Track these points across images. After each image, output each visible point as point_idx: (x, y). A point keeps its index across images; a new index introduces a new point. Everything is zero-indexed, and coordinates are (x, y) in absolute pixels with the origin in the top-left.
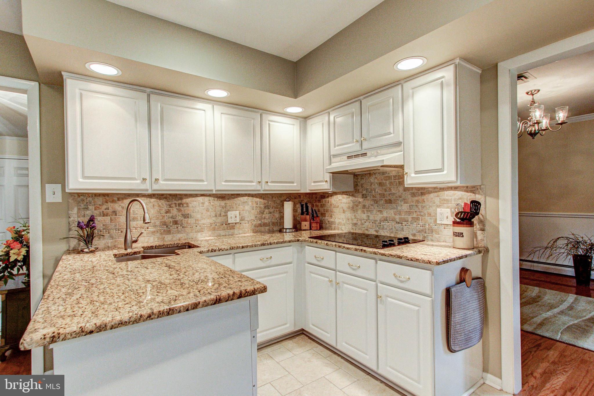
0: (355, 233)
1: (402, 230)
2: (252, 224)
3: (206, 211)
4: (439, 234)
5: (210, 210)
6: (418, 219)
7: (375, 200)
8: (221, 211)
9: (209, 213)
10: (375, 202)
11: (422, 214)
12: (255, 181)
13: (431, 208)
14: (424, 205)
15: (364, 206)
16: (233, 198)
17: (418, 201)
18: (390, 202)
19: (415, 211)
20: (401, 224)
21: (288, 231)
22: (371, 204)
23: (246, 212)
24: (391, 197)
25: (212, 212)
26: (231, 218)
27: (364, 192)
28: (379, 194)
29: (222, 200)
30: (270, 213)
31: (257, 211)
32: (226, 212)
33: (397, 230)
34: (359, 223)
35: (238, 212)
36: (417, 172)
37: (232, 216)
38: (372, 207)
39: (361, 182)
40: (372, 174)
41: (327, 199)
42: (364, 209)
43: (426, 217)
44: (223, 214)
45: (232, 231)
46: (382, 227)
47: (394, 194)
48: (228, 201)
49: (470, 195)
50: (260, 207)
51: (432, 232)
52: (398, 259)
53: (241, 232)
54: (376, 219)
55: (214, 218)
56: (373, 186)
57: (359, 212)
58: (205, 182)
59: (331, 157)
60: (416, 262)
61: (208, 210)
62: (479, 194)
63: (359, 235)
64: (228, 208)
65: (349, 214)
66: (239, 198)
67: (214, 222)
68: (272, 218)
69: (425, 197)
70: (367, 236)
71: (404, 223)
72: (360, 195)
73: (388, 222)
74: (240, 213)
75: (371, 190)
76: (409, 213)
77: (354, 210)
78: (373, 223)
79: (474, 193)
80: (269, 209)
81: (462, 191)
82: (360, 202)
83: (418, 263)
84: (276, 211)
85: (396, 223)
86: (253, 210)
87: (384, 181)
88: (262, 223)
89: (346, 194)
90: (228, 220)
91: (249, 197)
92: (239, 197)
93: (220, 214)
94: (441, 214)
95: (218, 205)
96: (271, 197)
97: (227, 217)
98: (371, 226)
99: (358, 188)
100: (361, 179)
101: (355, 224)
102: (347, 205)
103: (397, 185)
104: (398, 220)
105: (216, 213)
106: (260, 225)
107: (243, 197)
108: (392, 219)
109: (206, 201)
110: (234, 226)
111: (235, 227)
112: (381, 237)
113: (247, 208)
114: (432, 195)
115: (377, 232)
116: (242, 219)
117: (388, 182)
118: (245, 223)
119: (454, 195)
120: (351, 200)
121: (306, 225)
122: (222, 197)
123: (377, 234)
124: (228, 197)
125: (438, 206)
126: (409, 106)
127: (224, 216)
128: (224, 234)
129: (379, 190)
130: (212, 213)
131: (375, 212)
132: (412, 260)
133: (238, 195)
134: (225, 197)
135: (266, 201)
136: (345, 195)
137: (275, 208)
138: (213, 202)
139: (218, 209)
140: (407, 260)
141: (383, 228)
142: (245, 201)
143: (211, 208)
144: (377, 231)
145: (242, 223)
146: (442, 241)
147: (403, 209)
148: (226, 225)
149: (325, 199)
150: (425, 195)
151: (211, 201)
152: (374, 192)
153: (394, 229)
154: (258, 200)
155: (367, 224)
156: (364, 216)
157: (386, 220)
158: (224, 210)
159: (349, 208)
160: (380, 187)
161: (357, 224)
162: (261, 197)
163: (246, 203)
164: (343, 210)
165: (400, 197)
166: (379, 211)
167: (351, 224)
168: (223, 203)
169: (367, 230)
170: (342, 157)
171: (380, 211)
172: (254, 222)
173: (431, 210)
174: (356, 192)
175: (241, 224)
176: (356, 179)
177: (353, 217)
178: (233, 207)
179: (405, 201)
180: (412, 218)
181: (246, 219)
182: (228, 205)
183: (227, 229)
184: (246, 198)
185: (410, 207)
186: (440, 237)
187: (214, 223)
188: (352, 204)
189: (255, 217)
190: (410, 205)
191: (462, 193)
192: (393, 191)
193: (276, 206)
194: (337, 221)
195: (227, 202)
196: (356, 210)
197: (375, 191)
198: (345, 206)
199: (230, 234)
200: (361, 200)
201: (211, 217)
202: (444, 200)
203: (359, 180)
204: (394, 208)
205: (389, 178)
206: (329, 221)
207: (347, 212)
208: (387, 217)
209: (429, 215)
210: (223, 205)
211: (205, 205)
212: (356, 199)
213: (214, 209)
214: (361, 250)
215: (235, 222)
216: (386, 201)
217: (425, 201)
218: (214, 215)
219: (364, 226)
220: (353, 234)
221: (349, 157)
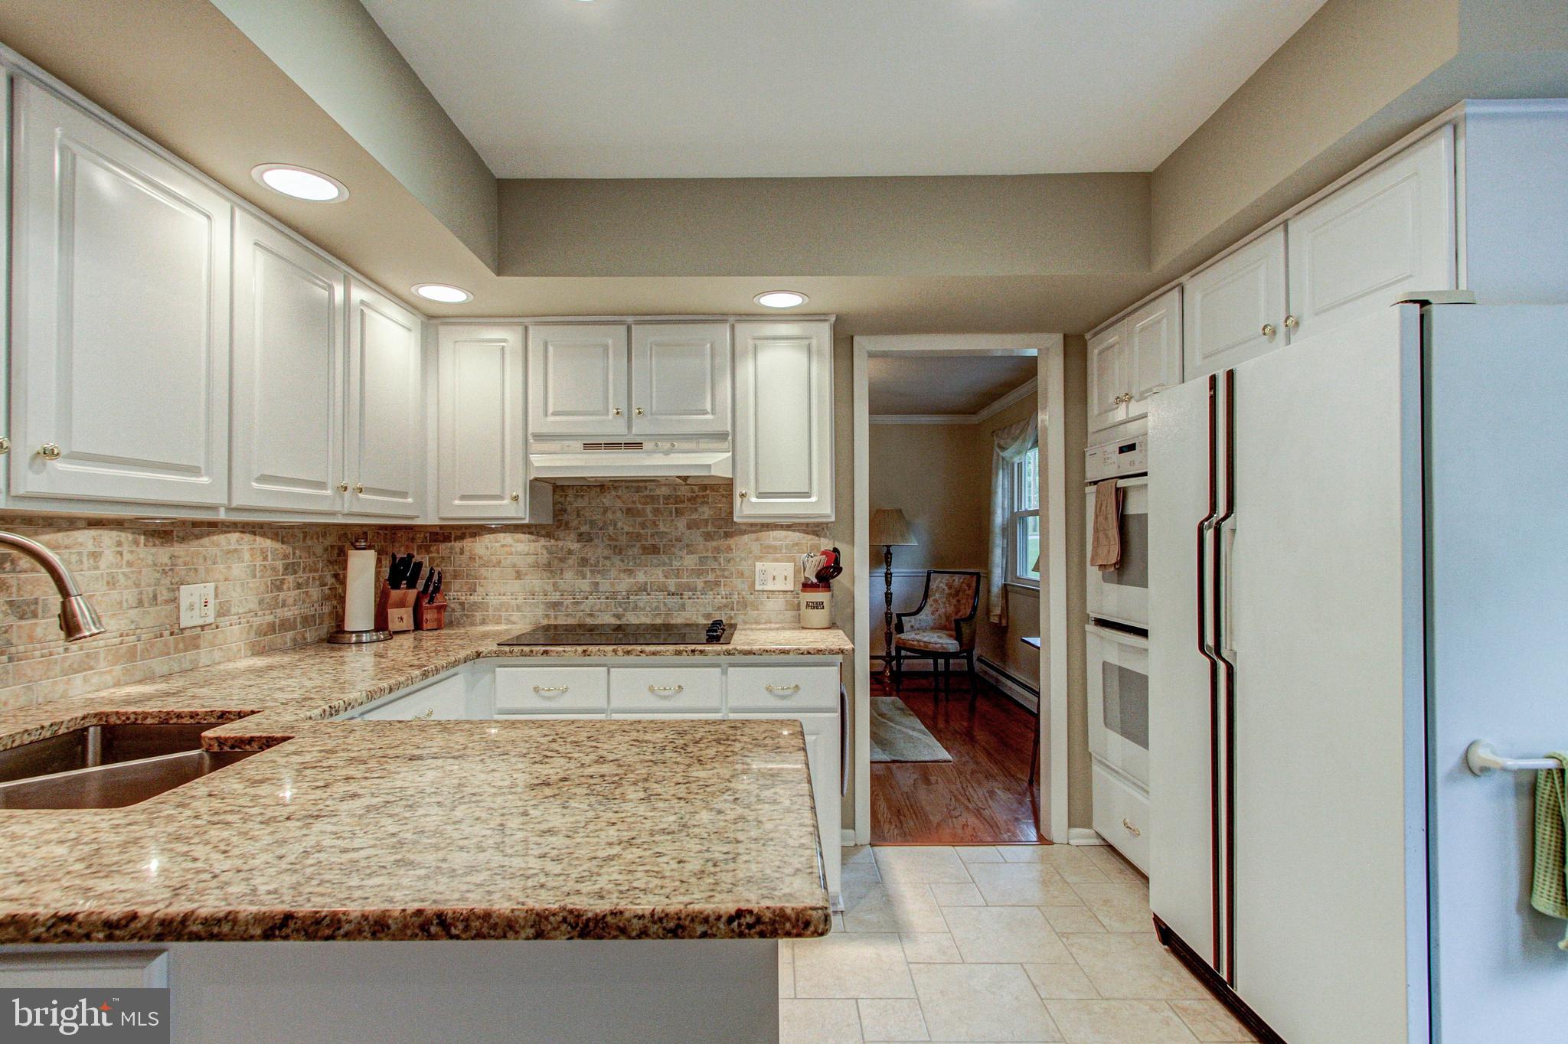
0: (556, 627)
1: (683, 607)
2: (251, 626)
3: (105, 587)
4: (758, 610)
5: (122, 579)
6: (717, 584)
7: (616, 546)
8: (158, 583)
9: (115, 594)
10: (617, 551)
11: (726, 573)
12: (330, 485)
13: (743, 562)
14: (730, 556)
15: (584, 561)
16: (198, 537)
17: (718, 550)
18: (655, 550)
19: (712, 569)
20: (679, 597)
21: (364, 637)
22: (604, 555)
23: (234, 585)
24: (656, 541)
25: (126, 587)
26: (191, 607)
27: (585, 528)
28: (627, 533)
29: (162, 544)
30: (299, 586)
31: (266, 583)
32: (174, 588)
33: (669, 610)
34: (568, 601)
35: (213, 584)
36: (760, 495)
37: (195, 599)
38: (608, 563)
39: (575, 505)
40: (609, 488)
41: (458, 545)
42: (584, 566)
43: (734, 580)
44: (164, 595)
45: (190, 655)
46: (631, 605)
47: (662, 535)
48: (182, 545)
49: (812, 539)
50: (274, 569)
51: (746, 606)
52: (782, 656)
53: (217, 655)
54: (618, 588)
55: (133, 613)
56: (610, 515)
57: (569, 575)
58: (202, 476)
59: (531, 439)
60: (817, 656)
61: (112, 583)
62: (825, 536)
63: (566, 630)
64: (181, 570)
65: (536, 582)
66: (215, 538)
67: (133, 627)
68: (304, 602)
69: (731, 542)
70: (591, 630)
71: (687, 594)
72: (572, 535)
73: (649, 595)
74: (216, 588)
75: (605, 522)
76: (699, 573)
77: (552, 572)
78: (607, 598)
79: (817, 535)
80: (296, 573)
81: (799, 531)
82: (570, 552)
83: (821, 656)
84: (314, 579)
85: (669, 595)
86: (254, 576)
87: (640, 506)
88: (277, 620)
89: (527, 530)
90: (178, 618)
91: (242, 535)
92: (214, 534)
93: (155, 597)
94: (764, 572)
95: (150, 562)
96: (301, 535)
97: (178, 608)
98: (604, 606)
99: (566, 517)
100: (576, 496)
101: (555, 605)
102: (531, 559)
103: (671, 516)
104: (672, 589)
105: (141, 593)
106: (272, 628)
107: (226, 532)
108: (658, 587)
109: (109, 547)
110: (199, 636)
111: (202, 643)
112: (629, 628)
113: (238, 570)
114: (746, 538)
115: (620, 619)
116: (223, 612)
117: (649, 508)
118: (231, 625)
119: (786, 538)
120: (544, 546)
121: (402, 618)
122: (163, 533)
123: (618, 622)
124: (181, 534)
125: (759, 558)
126: (746, 370)
127: (167, 602)
128: (165, 670)
129: (625, 525)
130: (125, 592)
131: (613, 573)
132: (809, 653)
133: (214, 527)
134: (172, 531)
135: (289, 550)
136: (524, 533)
137: (310, 571)
138: (132, 552)
139: (149, 576)
140: (799, 654)
141: (635, 608)
142: (232, 547)
143: (124, 574)
144: (618, 617)
145: (221, 625)
146: (764, 621)
147: (686, 564)
148: (172, 634)
149: (449, 544)
150: (732, 537)
151: (125, 549)
152: (611, 528)
153: (662, 608)
154: (268, 543)
155: (591, 601)
156: (585, 585)
157: (643, 589)
158: (166, 581)
159: (536, 565)
160: (631, 519)
161: (562, 603)
162: (277, 534)
163: (235, 555)
164: (517, 572)
165: (678, 540)
166: (625, 571)
167: (542, 606)
168: (163, 554)
169: (591, 615)
170: (567, 443)
171: (630, 572)
172: (255, 619)
173: (744, 566)
174: (558, 527)
175: (217, 627)
176: (561, 496)
177: (550, 588)
178: (196, 570)
179: (690, 549)
180: (705, 582)
181: (233, 610)
182: (180, 561)
183: (177, 650)
184: (234, 536)
185: (700, 561)
186: (759, 615)
187: (131, 632)
188: (546, 555)
189: (260, 603)
190: (700, 557)
191: (797, 534)
192: (662, 529)
193: (314, 562)
194: (493, 600)
195: (179, 549)
196: (559, 572)
197: (615, 525)
198: (523, 563)
199: (187, 666)
200: (576, 546)
201: (121, 607)
202: (769, 547)
203: (568, 499)
204: (664, 564)
205: (653, 499)
206: (462, 604)
207: (527, 577)
208: (646, 584)
209: (741, 575)
210: (166, 560)
211: (103, 563)
212: (560, 544)
213: (133, 577)
214: (693, 651)
215: (201, 622)
216: (644, 549)
217: (731, 550)
218: (133, 601)
219: (582, 607)
220: (547, 628)
221: (587, 446)
